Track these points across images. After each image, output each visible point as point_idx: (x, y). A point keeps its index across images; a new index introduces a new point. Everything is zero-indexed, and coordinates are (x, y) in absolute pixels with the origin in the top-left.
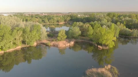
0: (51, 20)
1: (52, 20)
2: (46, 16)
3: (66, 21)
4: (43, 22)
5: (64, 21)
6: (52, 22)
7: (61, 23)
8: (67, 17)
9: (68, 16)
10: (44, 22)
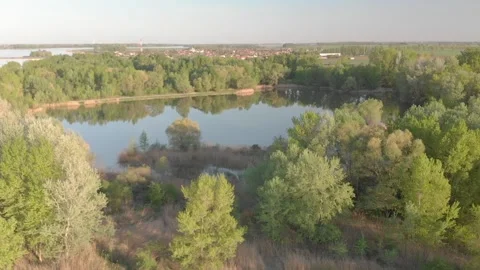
0: (203, 78)
1: (207, 78)
2: (187, 61)
3: (267, 84)
4: (170, 87)
5: (261, 83)
6: (209, 86)
7: (243, 91)
8: (274, 67)
9: (279, 59)
10: (175, 88)
